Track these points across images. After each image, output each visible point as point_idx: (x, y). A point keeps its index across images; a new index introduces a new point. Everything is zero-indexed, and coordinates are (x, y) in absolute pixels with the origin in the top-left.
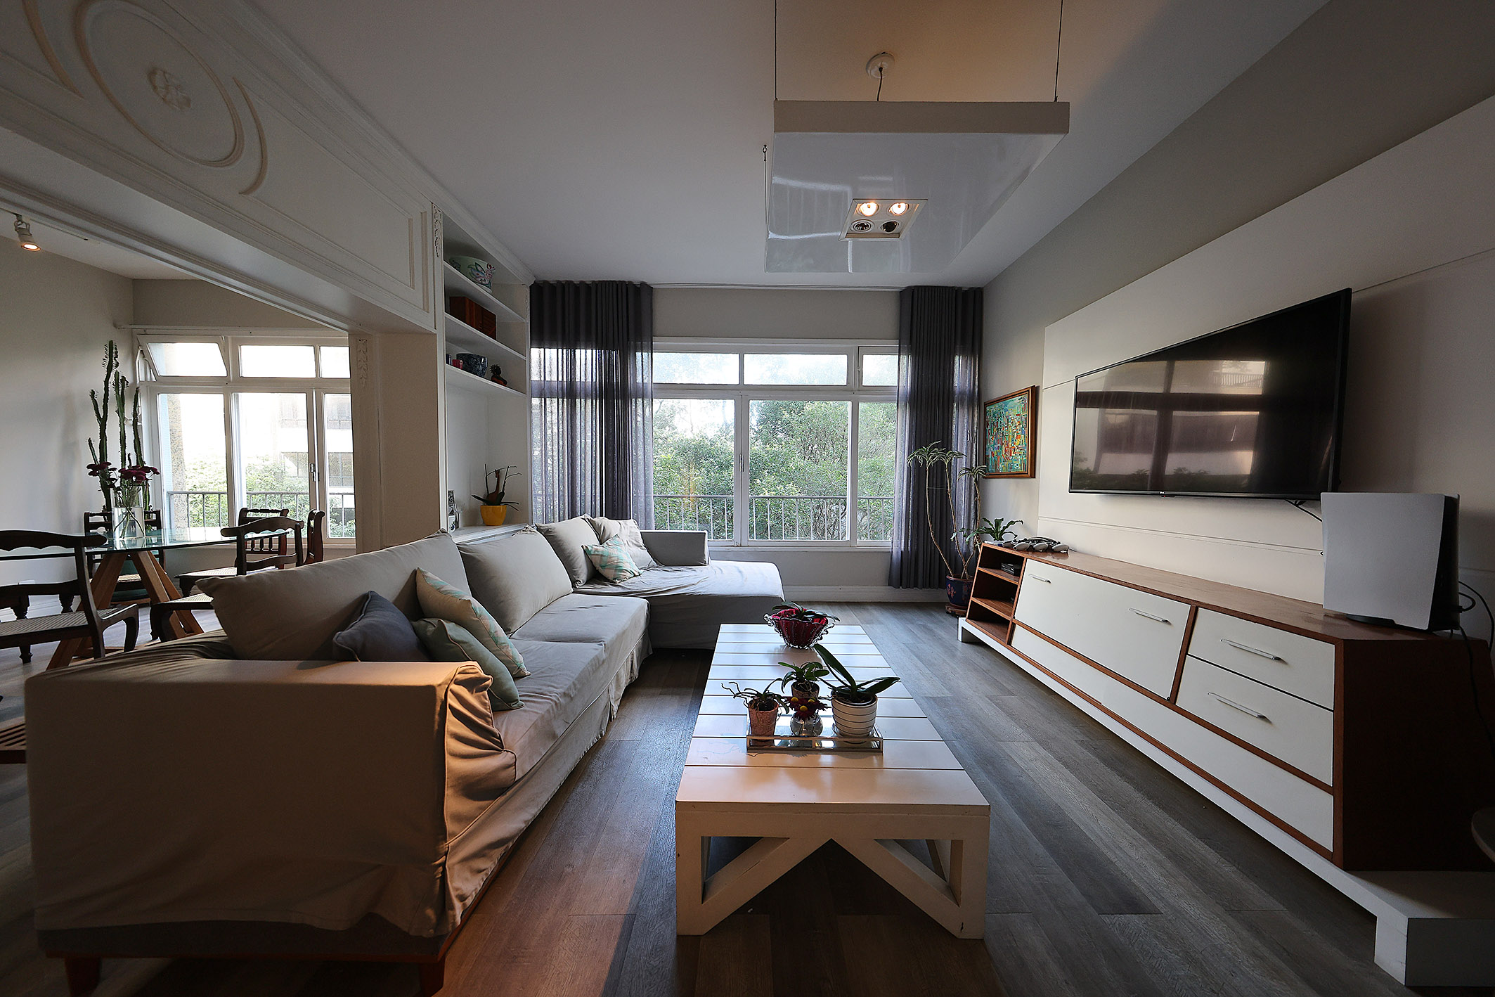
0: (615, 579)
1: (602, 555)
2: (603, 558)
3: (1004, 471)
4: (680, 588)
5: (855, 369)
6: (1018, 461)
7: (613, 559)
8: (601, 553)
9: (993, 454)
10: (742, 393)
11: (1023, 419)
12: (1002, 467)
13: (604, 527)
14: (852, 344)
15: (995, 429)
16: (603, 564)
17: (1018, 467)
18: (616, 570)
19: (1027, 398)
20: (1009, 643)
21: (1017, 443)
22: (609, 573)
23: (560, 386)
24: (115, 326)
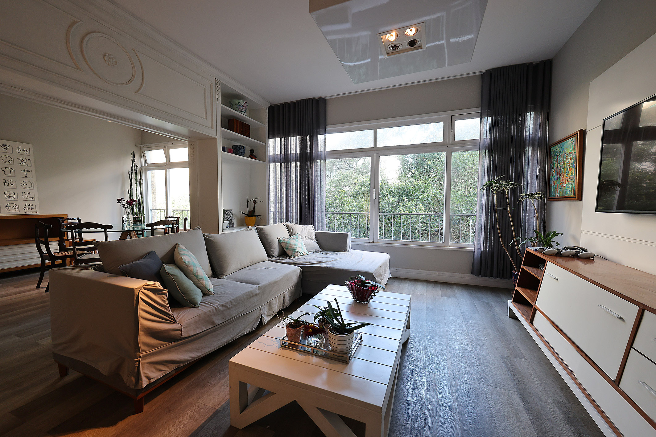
0: (292, 256)
1: (286, 243)
2: (287, 244)
3: (561, 196)
4: (320, 263)
5: (450, 130)
6: (570, 188)
7: (292, 245)
8: (286, 242)
9: (554, 183)
10: (375, 152)
11: (574, 156)
12: (560, 193)
13: (293, 229)
14: (447, 115)
15: (556, 164)
16: (287, 248)
17: (570, 192)
18: (292, 251)
19: (577, 139)
20: (531, 322)
21: (570, 174)
22: (289, 252)
23: (282, 156)
24: (136, 146)
